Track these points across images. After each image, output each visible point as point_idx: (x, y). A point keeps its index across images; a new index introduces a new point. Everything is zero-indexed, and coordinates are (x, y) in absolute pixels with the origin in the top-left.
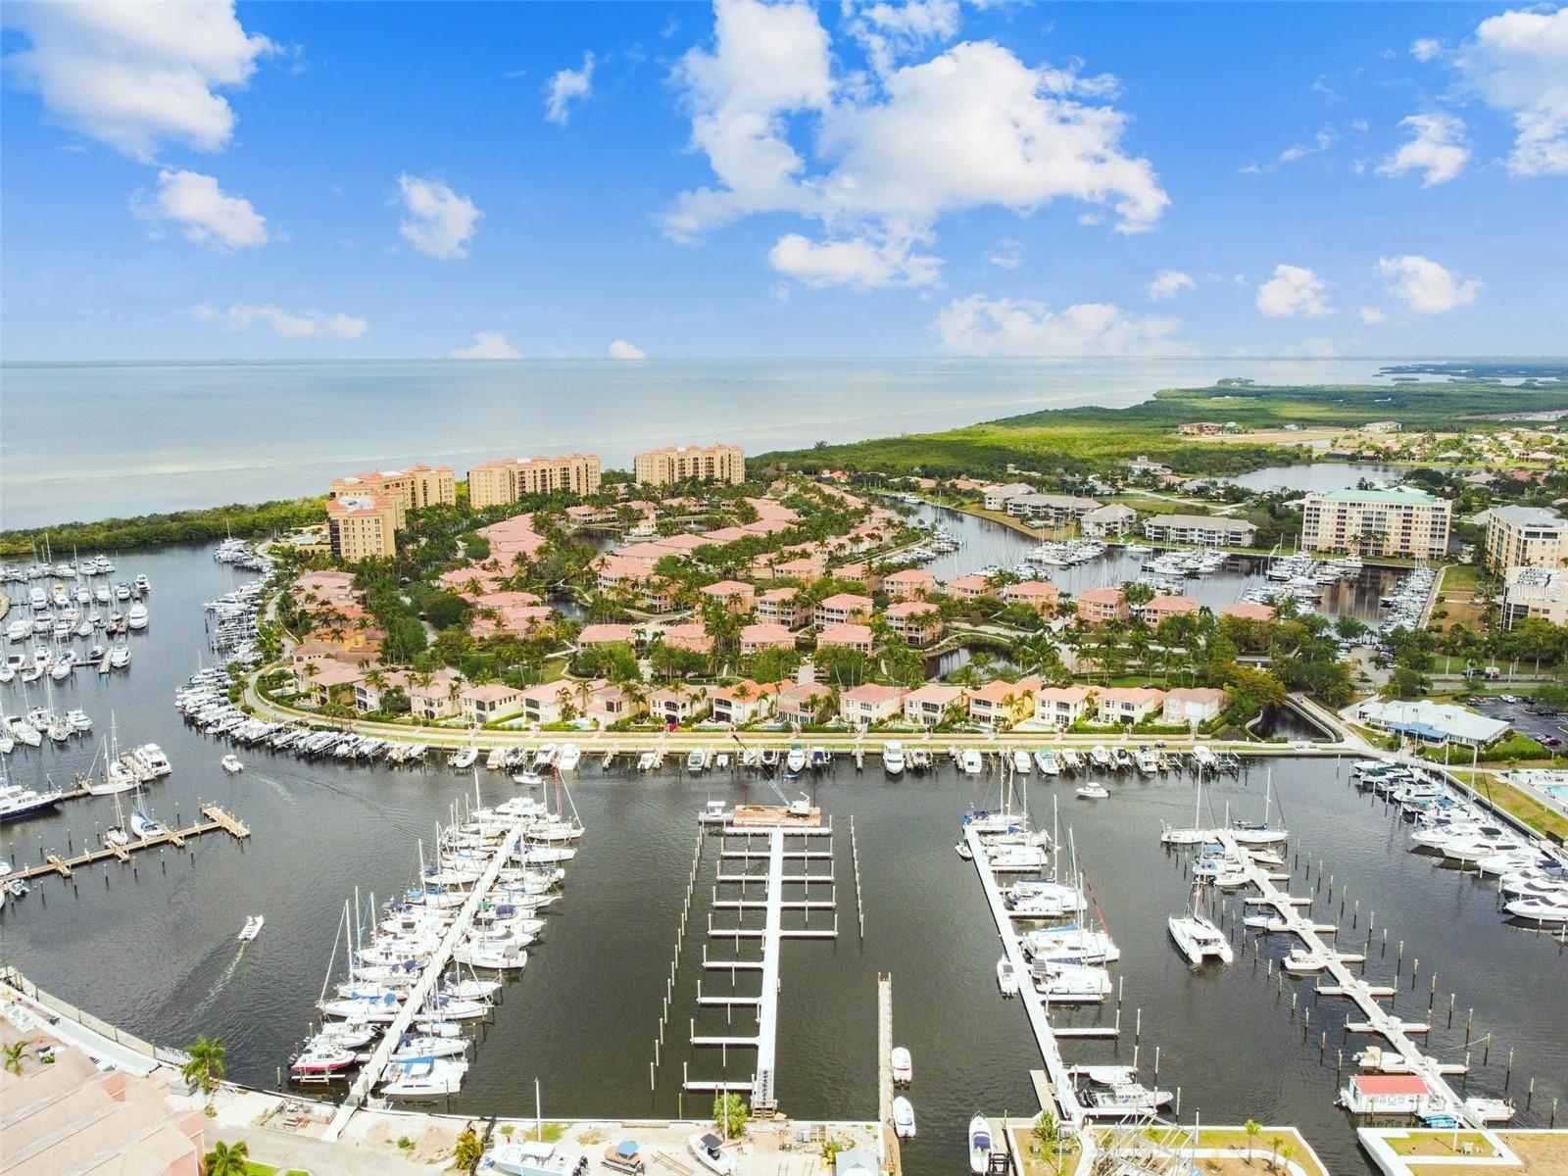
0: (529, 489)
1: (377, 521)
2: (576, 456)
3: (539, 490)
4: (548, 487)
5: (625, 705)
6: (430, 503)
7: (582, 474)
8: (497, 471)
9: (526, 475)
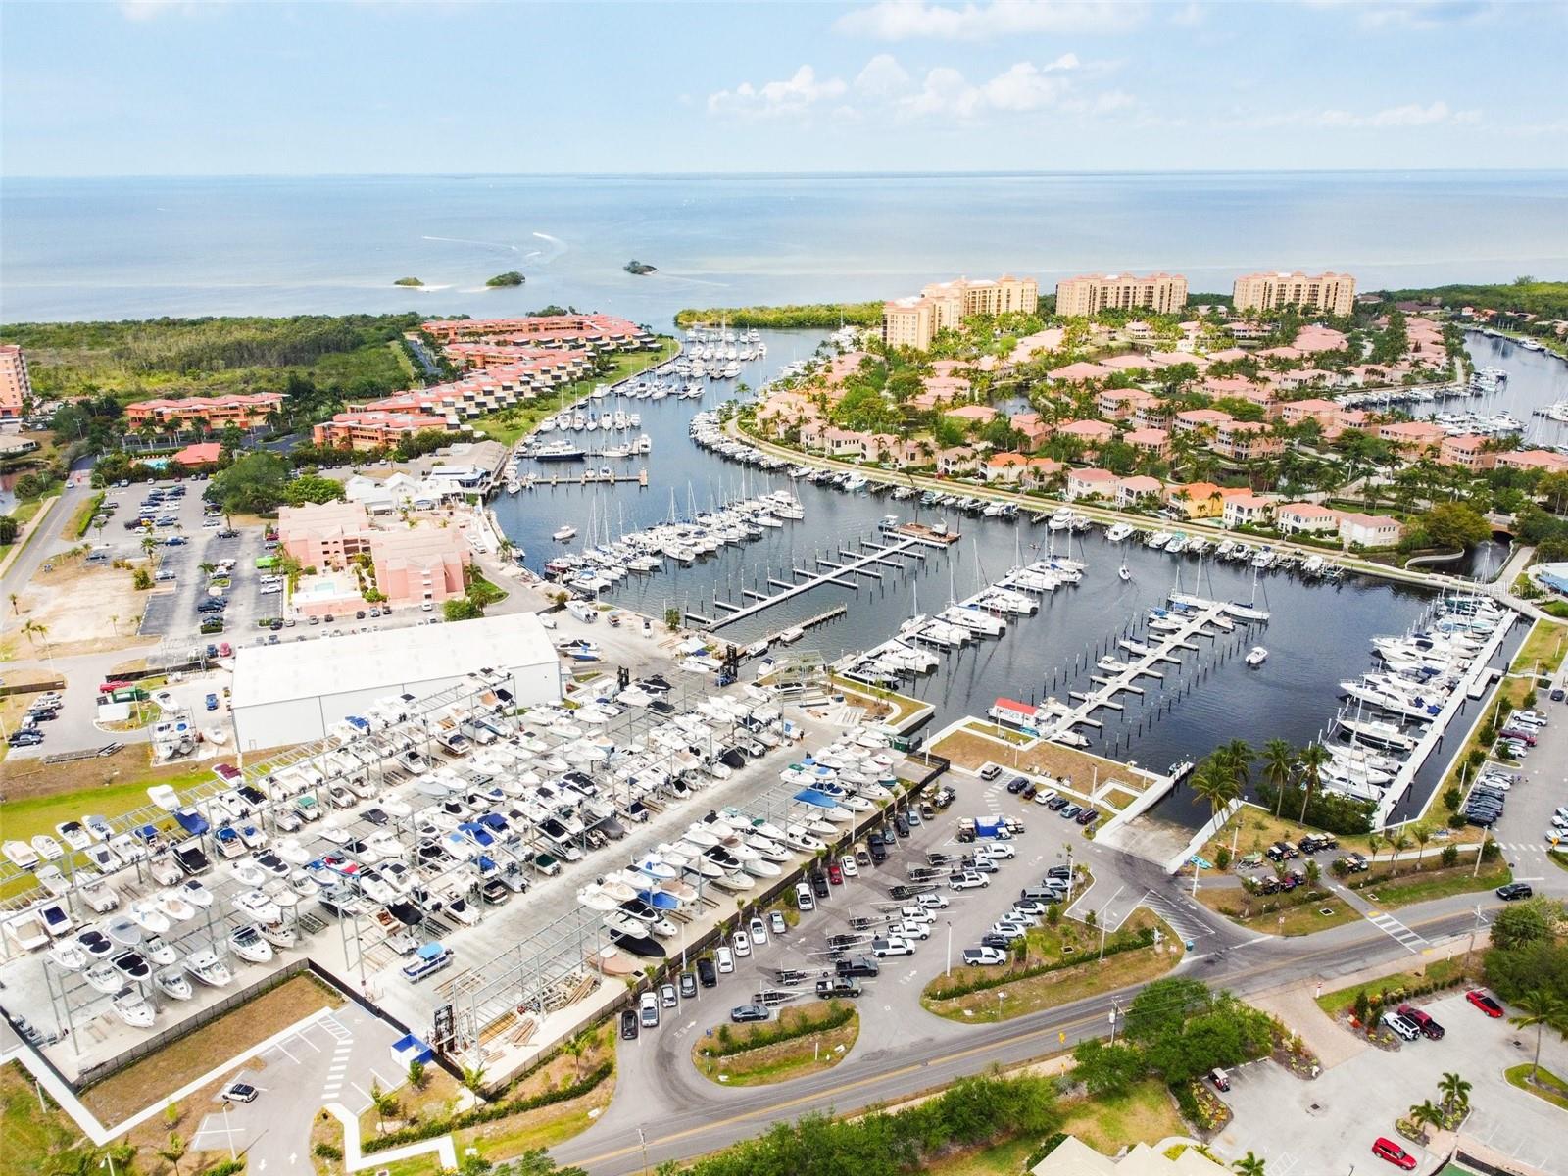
0: (1111, 304)
1: (914, 317)
2: (1162, 276)
3: (1120, 305)
4: (1130, 303)
5: (919, 456)
6: (1012, 310)
7: (1167, 293)
8: (1079, 285)
9: (1109, 291)
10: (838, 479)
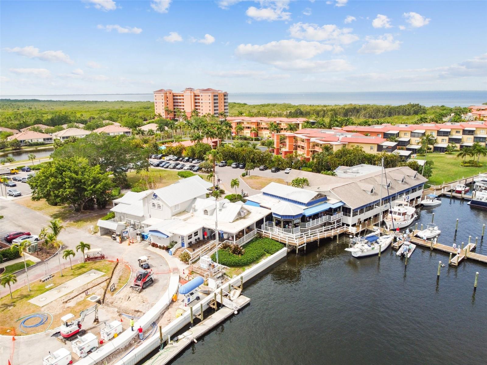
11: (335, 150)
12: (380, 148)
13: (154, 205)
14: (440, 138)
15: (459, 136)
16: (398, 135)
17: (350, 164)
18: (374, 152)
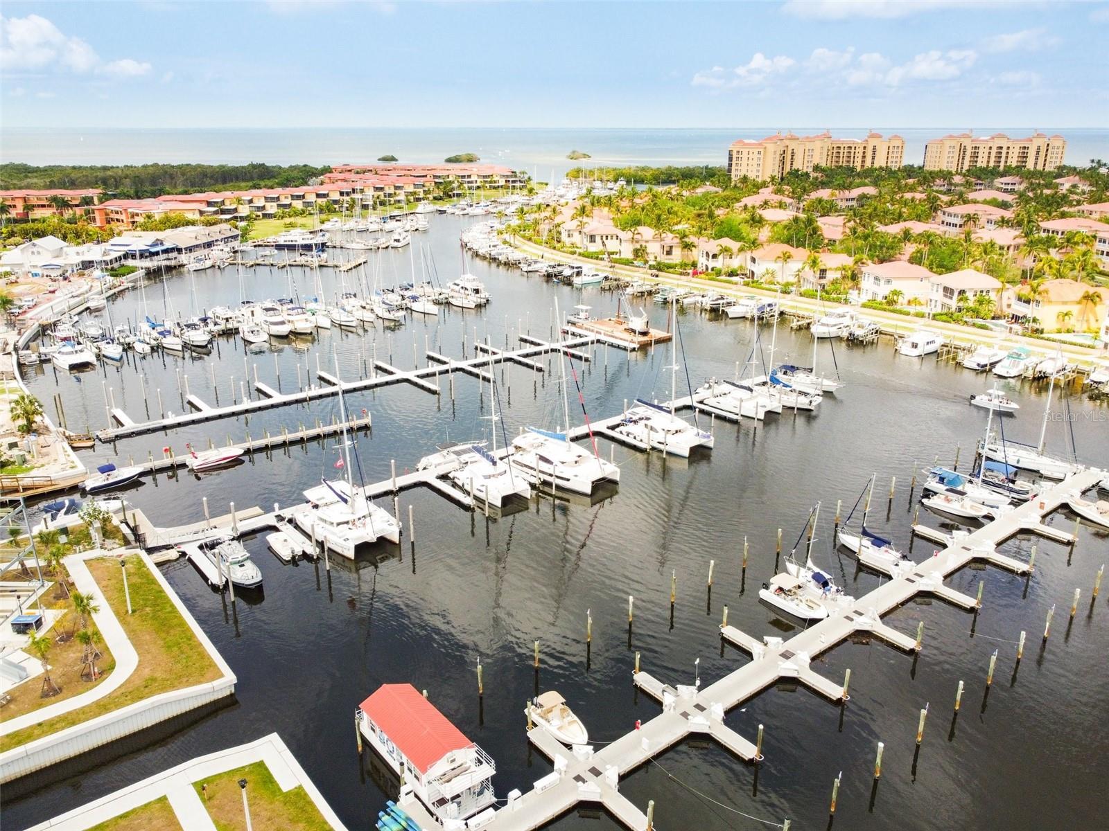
0: (981, 163)
1: (759, 152)
2: (1039, 136)
3: (992, 164)
4: (1002, 164)
5: (677, 252)
6: (876, 165)
7: (1042, 154)
8: (948, 143)
9: (981, 151)
10: (567, 272)
11: (157, 217)
12: (201, 213)
13: (33, 253)
14: (268, 205)
15: (287, 202)
16: (223, 203)
17: (176, 226)
18: (197, 216)
